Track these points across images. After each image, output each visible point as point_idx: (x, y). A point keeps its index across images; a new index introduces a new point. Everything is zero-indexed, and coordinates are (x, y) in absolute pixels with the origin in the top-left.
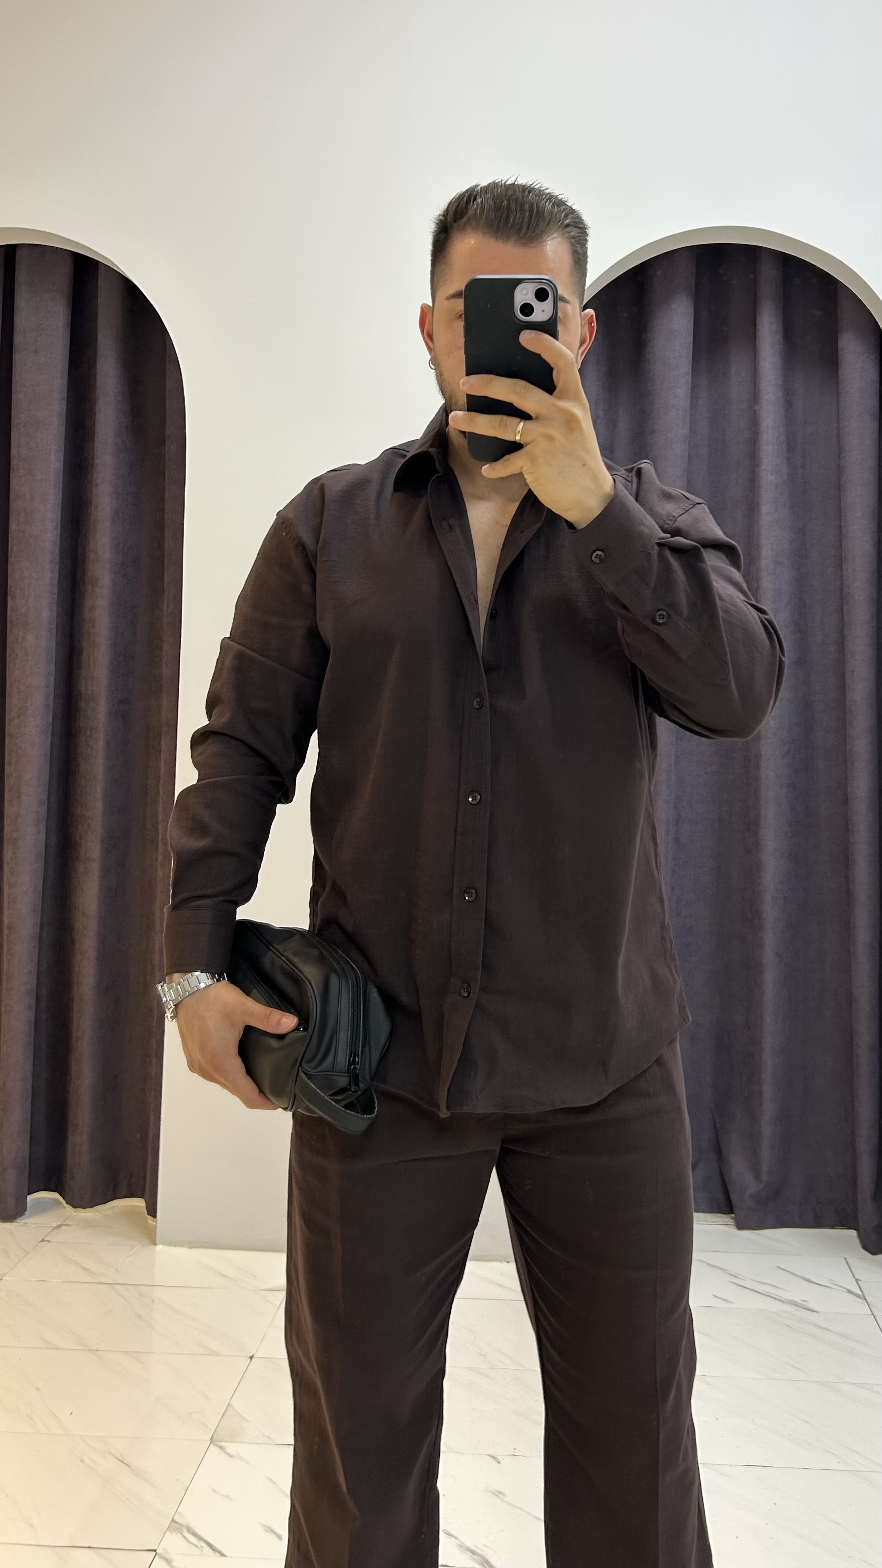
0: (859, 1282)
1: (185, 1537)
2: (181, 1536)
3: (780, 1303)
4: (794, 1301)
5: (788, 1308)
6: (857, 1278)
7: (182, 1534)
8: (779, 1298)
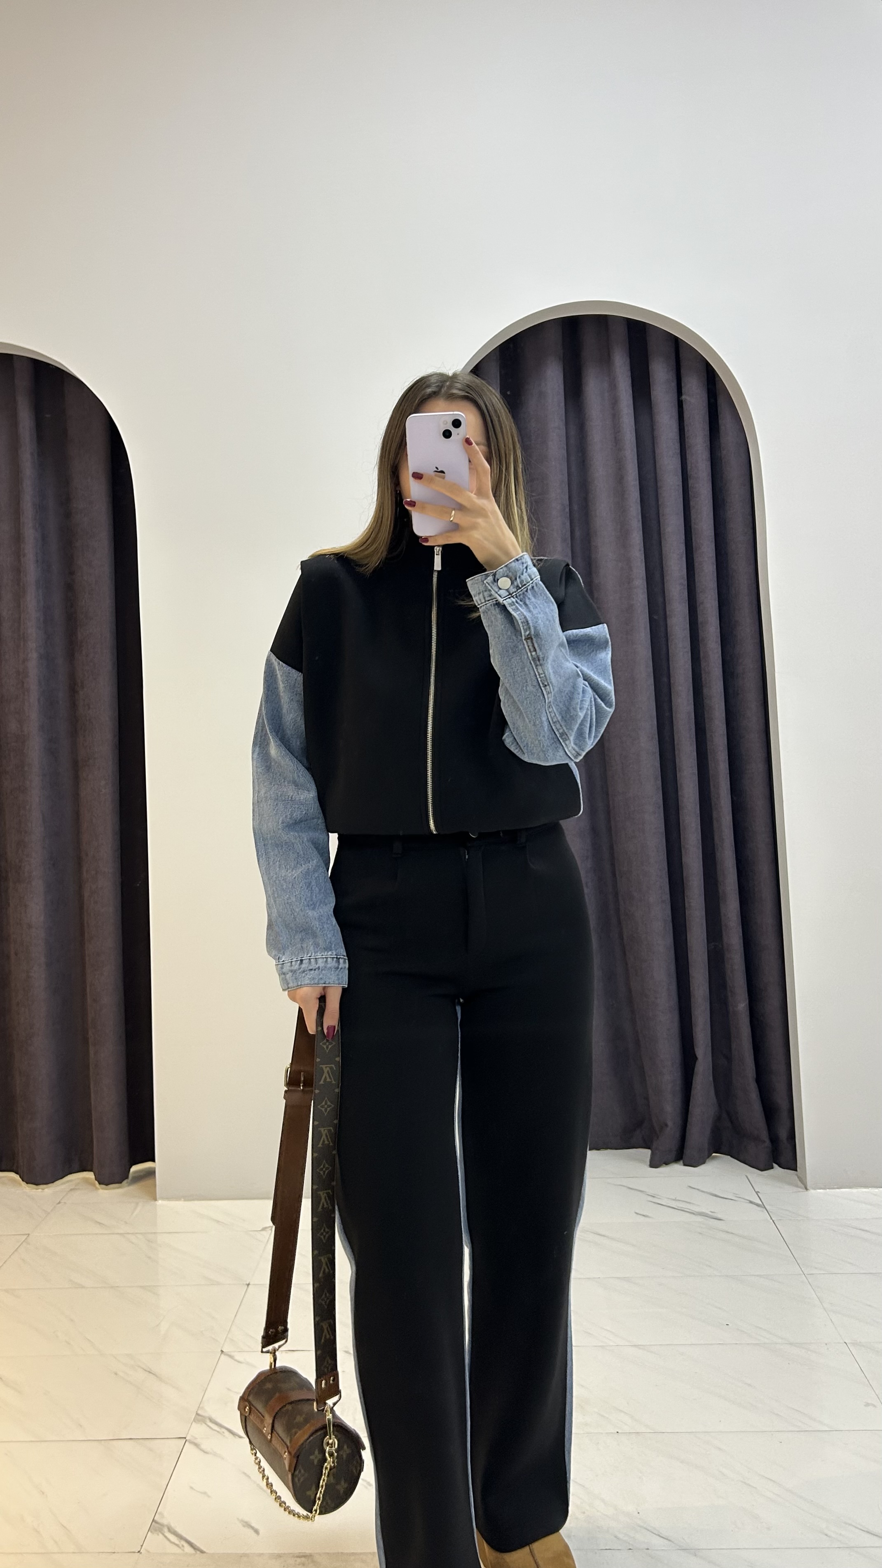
0: (759, 1194)
1: (208, 1426)
2: (205, 1425)
3: (692, 1215)
4: (705, 1213)
5: (699, 1219)
6: (756, 1190)
7: (206, 1424)
8: (691, 1211)
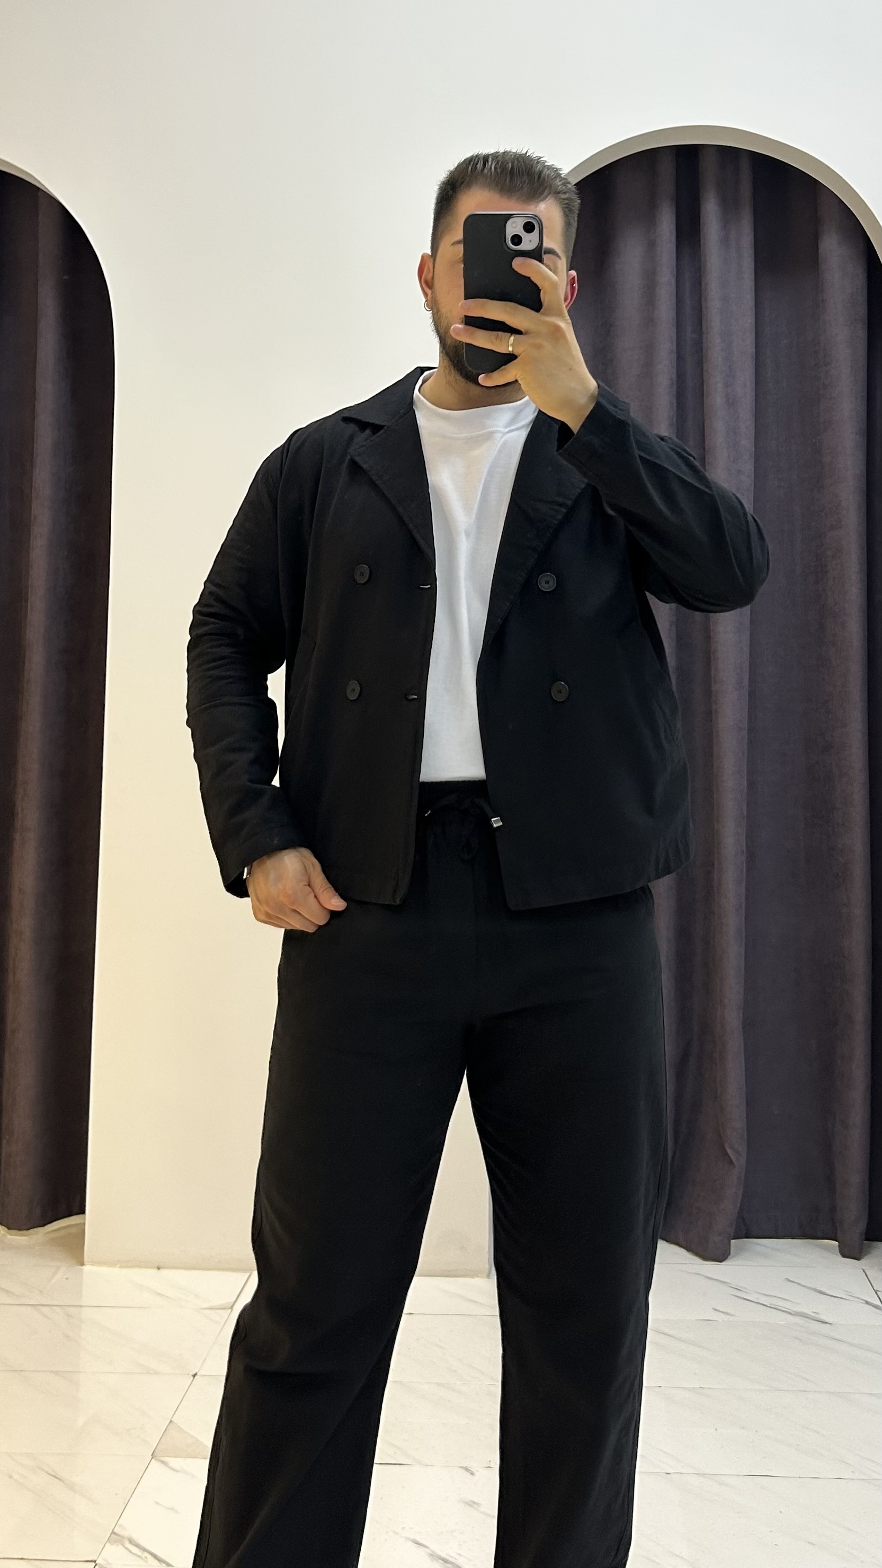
0: (878, 1293)
1: (127, 1548)
2: (123, 1547)
3: (789, 1316)
4: (805, 1313)
5: (797, 1320)
6: (876, 1289)
8: (785, 1310)
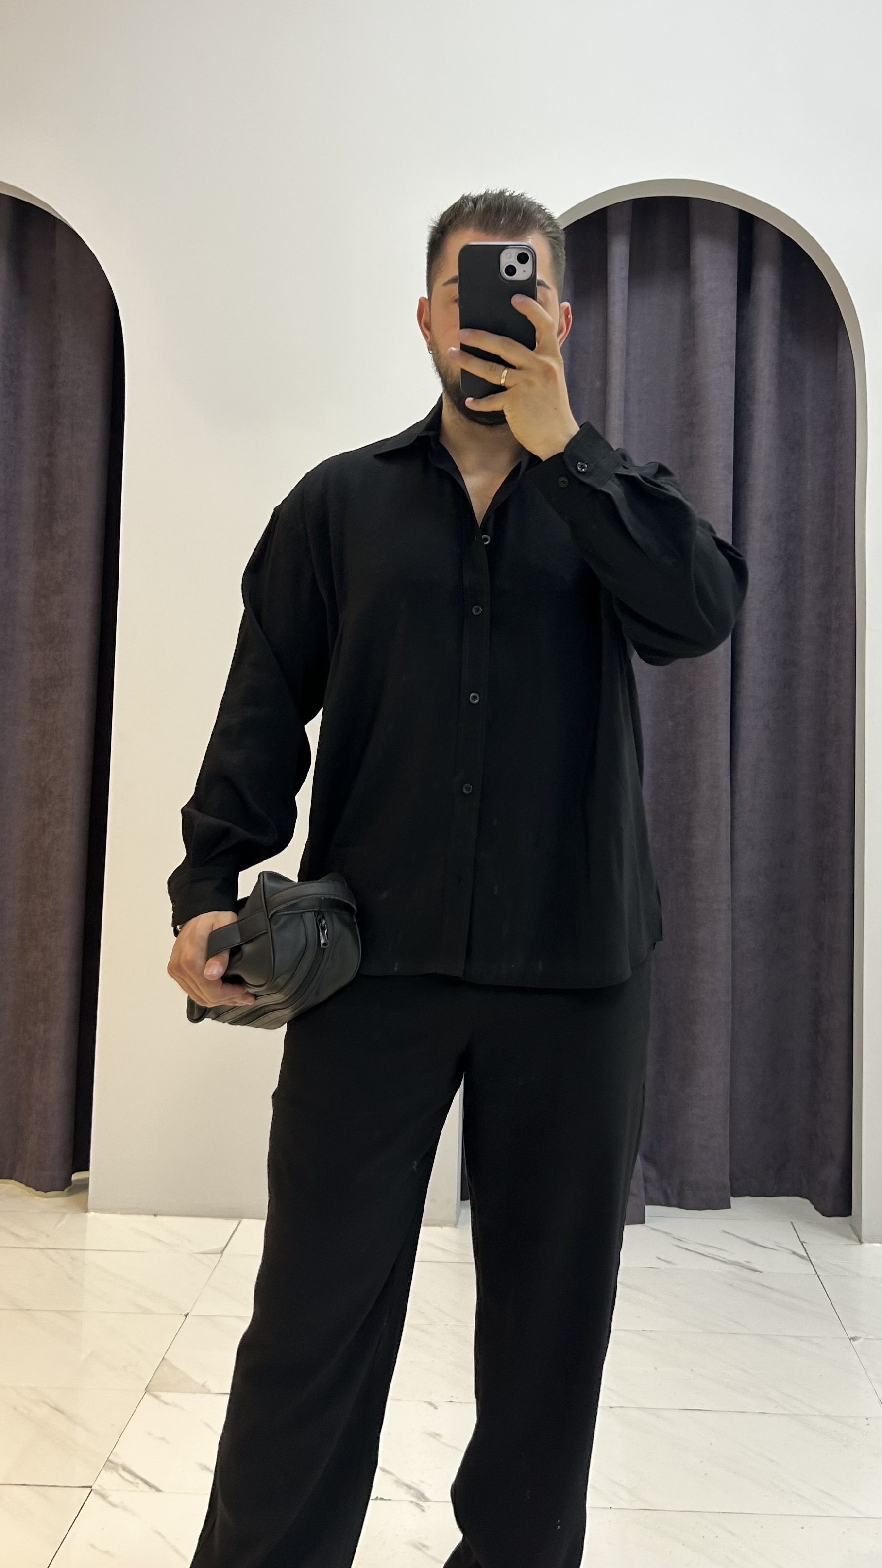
0: (804, 1244)
1: (121, 1476)
3: (725, 1264)
4: (738, 1262)
5: (733, 1268)
6: (802, 1241)
7: (117, 1473)
8: (723, 1259)
